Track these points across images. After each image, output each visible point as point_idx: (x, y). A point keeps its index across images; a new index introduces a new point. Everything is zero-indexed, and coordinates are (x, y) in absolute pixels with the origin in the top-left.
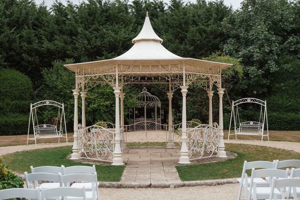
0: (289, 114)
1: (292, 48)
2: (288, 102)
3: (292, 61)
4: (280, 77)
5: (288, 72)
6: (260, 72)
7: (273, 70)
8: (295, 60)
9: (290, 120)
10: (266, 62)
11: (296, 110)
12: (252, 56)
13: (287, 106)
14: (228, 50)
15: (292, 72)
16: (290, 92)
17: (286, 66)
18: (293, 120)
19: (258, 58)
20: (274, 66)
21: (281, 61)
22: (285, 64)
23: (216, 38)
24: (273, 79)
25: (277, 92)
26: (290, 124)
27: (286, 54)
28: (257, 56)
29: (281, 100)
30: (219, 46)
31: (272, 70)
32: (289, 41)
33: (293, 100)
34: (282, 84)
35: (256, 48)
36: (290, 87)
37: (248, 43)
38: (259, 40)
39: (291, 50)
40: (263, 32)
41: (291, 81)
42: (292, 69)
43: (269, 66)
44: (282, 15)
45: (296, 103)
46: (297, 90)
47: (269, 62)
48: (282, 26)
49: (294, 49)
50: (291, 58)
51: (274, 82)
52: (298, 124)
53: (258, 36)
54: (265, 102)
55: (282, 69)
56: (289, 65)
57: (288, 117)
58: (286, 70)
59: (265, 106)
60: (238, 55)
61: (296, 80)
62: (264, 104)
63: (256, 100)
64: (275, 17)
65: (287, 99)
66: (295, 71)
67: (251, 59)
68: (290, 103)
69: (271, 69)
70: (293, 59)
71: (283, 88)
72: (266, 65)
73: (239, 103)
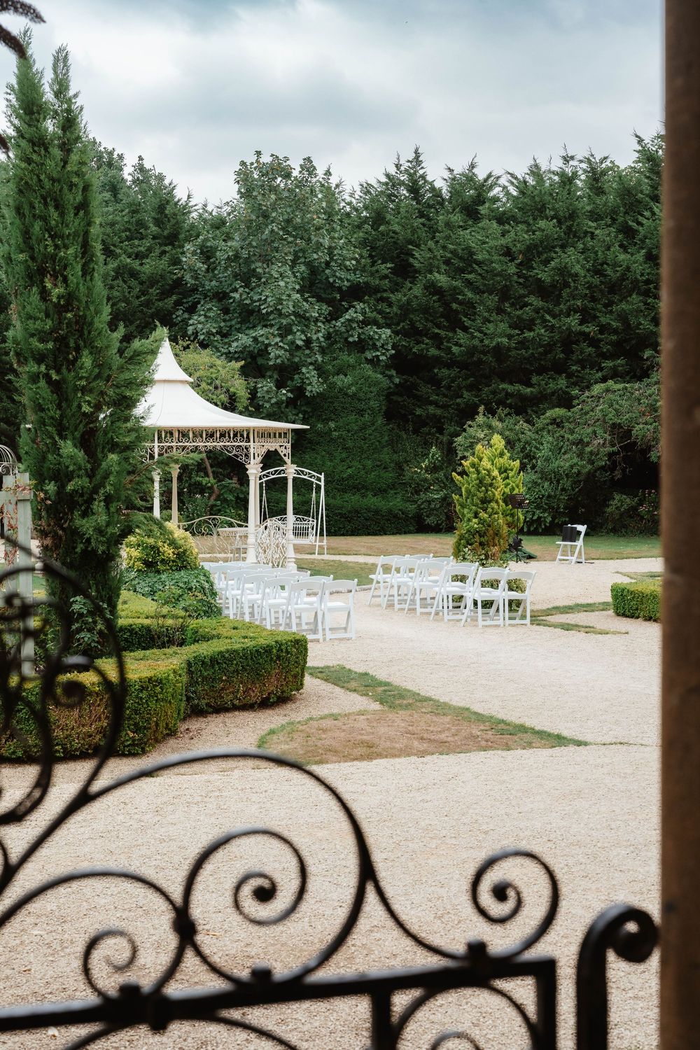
0: (347, 496)
1: (352, 336)
2: (345, 468)
3: (354, 367)
4: (326, 405)
5: (346, 394)
6: (284, 394)
7: (314, 389)
8: (359, 365)
9: (349, 512)
10: (296, 368)
11: (364, 487)
12: (264, 352)
13: (343, 479)
14: (203, 334)
15: (354, 394)
16: (350, 444)
17: (341, 381)
18: (357, 512)
19: (279, 361)
20: (314, 380)
21: (330, 367)
22: (338, 375)
23: (164, 294)
24: (309, 410)
25: (318, 443)
26: (349, 522)
27: (340, 349)
28: (277, 354)
29: (329, 463)
30: (174, 316)
31: (312, 391)
32: (347, 317)
33: (355, 463)
34: (332, 425)
35: (274, 336)
36: (348, 431)
37: (250, 316)
38: (280, 314)
39: (351, 339)
40: (289, 296)
41: (352, 417)
42: (353, 388)
43: (303, 379)
44: (331, 250)
45: (362, 472)
46: (365, 439)
47: (304, 370)
48: (331, 280)
49: (357, 339)
50: (352, 361)
51: (311, 417)
52: (366, 519)
53: (280, 307)
54: (322, 477)
55: (332, 386)
56: (348, 380)
57: (345, 504)
58: (341, 390)
59: (322, 484)
60: (226, 347)
61: (362, 416)
62: (319, 479)
63: (302, 472)
64: (315, 256)
65: (342, 461)
66: (361, 395)
67: (260, 361)
68: (349, 471)
69: (309, 388)
70: (356, 362)
71: (334, 433)
72: (296, 377)
73: (267, 476)
